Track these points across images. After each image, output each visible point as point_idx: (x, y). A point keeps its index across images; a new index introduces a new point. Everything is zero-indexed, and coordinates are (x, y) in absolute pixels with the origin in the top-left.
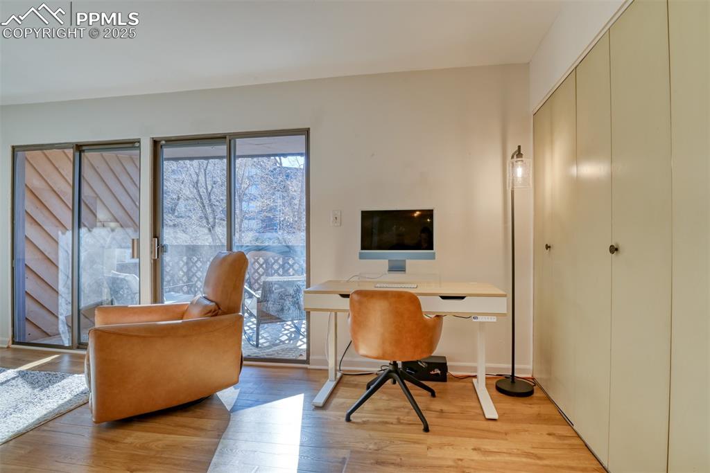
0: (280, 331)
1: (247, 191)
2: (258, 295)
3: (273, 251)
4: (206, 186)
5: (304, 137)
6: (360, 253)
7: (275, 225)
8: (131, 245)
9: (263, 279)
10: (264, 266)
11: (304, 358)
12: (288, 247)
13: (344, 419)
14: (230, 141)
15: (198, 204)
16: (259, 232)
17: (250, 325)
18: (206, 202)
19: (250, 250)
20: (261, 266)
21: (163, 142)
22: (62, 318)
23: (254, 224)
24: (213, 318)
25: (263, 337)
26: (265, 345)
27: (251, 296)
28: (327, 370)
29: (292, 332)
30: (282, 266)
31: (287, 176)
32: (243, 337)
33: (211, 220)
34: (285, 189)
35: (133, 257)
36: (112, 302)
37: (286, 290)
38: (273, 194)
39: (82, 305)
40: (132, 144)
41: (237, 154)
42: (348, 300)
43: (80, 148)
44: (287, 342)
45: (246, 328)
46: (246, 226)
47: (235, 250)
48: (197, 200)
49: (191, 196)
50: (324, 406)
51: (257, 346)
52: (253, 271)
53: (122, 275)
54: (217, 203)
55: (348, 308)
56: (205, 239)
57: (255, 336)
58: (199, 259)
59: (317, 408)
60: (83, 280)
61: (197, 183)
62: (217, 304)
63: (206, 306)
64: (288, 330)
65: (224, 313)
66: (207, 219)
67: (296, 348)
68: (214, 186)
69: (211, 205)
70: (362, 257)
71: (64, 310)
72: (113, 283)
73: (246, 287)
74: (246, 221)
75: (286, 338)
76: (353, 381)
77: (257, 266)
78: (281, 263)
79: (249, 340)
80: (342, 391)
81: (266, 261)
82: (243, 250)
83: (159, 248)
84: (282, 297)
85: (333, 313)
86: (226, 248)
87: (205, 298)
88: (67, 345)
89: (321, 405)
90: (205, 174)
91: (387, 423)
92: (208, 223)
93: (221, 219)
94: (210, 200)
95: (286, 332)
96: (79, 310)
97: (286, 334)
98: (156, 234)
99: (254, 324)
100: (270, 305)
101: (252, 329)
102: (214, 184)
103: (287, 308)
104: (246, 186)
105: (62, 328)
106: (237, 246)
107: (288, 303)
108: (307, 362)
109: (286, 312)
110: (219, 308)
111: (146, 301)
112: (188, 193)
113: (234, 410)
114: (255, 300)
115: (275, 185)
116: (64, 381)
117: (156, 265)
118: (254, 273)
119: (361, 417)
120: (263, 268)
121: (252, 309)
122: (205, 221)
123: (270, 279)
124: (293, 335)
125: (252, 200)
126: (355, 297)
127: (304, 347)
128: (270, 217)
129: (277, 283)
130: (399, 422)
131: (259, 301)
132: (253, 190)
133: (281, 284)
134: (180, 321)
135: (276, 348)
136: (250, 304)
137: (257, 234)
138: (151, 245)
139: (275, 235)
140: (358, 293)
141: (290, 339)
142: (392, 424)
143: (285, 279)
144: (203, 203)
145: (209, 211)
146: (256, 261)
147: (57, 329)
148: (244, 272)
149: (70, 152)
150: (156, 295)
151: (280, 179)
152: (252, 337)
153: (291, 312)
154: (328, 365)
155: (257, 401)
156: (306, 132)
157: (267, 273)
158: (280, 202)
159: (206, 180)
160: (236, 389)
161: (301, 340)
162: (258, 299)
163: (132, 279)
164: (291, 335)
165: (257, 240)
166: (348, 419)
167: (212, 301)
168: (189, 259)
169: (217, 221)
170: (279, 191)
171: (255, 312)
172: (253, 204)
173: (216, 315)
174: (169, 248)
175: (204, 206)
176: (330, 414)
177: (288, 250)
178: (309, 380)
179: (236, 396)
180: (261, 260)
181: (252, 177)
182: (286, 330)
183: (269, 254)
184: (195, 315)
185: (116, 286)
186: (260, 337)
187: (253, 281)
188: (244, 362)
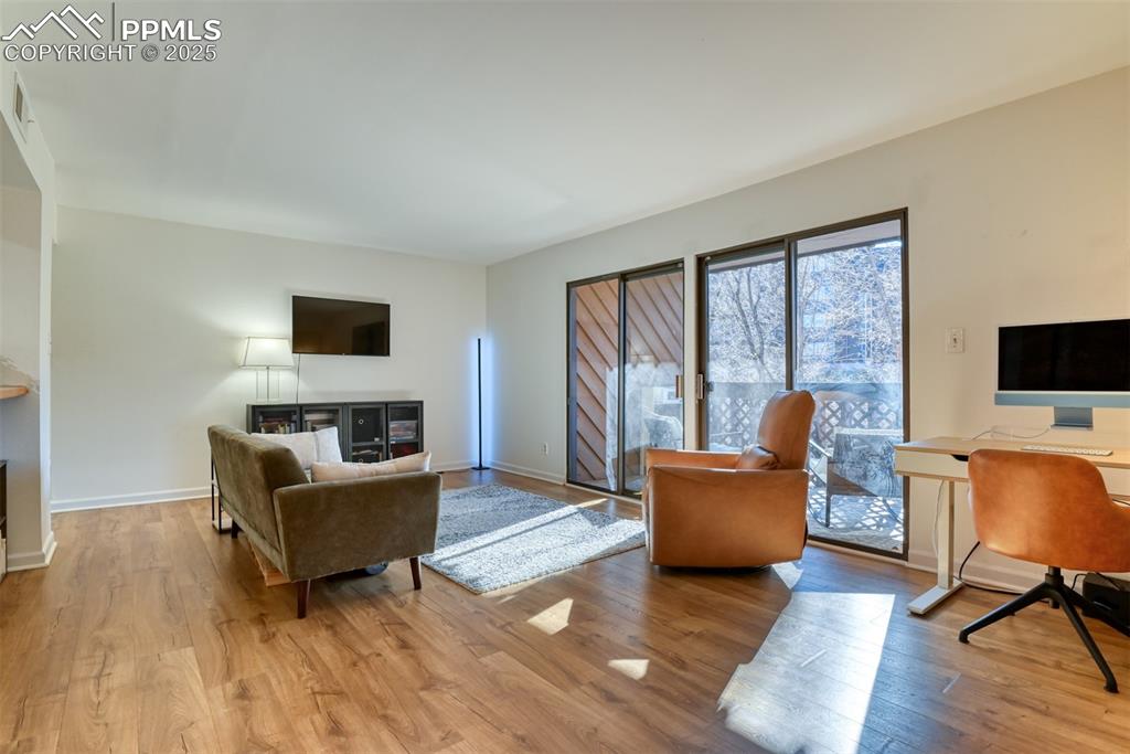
0: (864, 513)
1: (811, 298)
2: (829, 452)
3: (852, 391)
4: (751, 298)
5: (899, 221)
6: (996, 395)
7: (859, 349)
8: (675, 382)
9: (836, 431)
10: (839, 414)
11: (900, 551)
12: (874, 385)
13: (957, 638)
14: (789, 245)
15: (739, 324)
16: (832, 362)
17: (816, 498)
18: (750, 320)
19: (817, 389)
20: (834, 413)
21: (709, 258)
22: (609, 461)
23: (824, 349)
24: (770, 472)
25: (836, 517)
26: (839, 526)
27: (818, 455)
28: (936, 575)
29: (882, 517)
30: (868, 415)
31: (881, 266)
32: (808, 512)
33: (757, 346)
34: (877, 287)
35: (677, 396)
36: (656, 446)
37: (871, 447)
38: (856, 298)
39: (627, 449)
40: (676, 266)
41: (799, 252)
42: (965, 464)
43: (624, 277)
44: (874, 528)
45: (811, 501)
46: (811, 353)
47: (797, 388)
48: (738, 318)
49: (730, 313)
50: (927, 615)
51: (827, 525)
52: (821, 421)
53: (663, 418)
54: (766, 321)
55: (967, 476)
56: (751, 374)
57: (824, 513)
58: (746, 402)
59: (915, 614)
60: (627, 421)
61: (738, 294)
62: (775, 456)
63: (762, 457)
64: (877, 513)
65: (784, 468)
66: (752, 345)
67: (889, 539)
68: (761, 294)
69: (757, 324)
70: (999, 401)
71: (611, 453)
72: (656, 426)
73: (811, 441)
74: (811, 346)
75: (873, 522)
76: (983, 597)
77: (828, 413)
78: (866, 411)
79: (815, 516)
80: (959, 604)
81: (842, 406)
82: (808, 389)
83: (705, 387)
84: (864, 457)
85: (947, 483)
86: (785, 387)
87: (759, 447)
88: (613, 489)
89: (921, 612)
90: (749, 280)
91: (1034, 661)
92: (753, 351)
93: (772, 344)
94: (756, 317)
95: (873, 515)
96: (624, 453)
97: (873, 518)
98: (701, 369)
99: (822, 497)
100: (846, 467)
101: (820, 504)
102: (762, 291)
103: (872, 473)
104: (809, 290)
105: (610, 471)
106: (801, 385)
107: (874, 467)
108: (904, 556)
109: (871, 479)
110: (778, 461)
111: (691, 447)
112: (725, 309)
113: (796, 589)
114: (824, 460)
115: (858, 283)
116: (617, 524)
117: (702, 407)
118: (823, 423)
119: (986, 643)
120: (837, 417)
121: (820, 473)
122: (747, 347)
123: (846, 431)
124: (885, 521)
125: (819, 311)
126: (980, 461)
127: (901, 539)
128: (849, 337)
129: (858, 437)
130: (1058, 665)
131: (830, 462)
132: (821, 296)
133: (862, 439)
134: (734, 471)
135: (857, 533)
136: (817, 466)
137: (828, 366)
138: (696, 382)
139: (858, 366)
140: (983, 453)
141: (879, 525)
142: (1044, 664)
143: (872, 432)
144: (745, 322)
145: (754, 332)
146: (827, 406)
147: (605, 474)
148: (810, 423)
149: (615, 283)
150: (702, 441)
151: (867, 273)
152: (820, 513)
153: (878, 479)
154: (937, 567)
155: (826, 587)
156: (902, 214)
157: (841, 423)
158: (867, 311)
159: (749, 287)
160: (798, 567)
161: (897, 529)
162: (829, 458)
163: (673, 422)
164: (881, 520)
165: (828, 374)
166: (964, 638)
167: (769, 452)
168: (734, 402)
169: (765, 347)
170: (865, 291)
171: (824, 477)
172: (819, 317)
173: (775, 468)
174: (715, 386)
175: (747, 327)
176: (934, 626)
177: (874, 389)
178: (906, 581)
179: (799, 576)
180: (834, 406)
181: (819, 274)
182: (872, 511)
183: (845, 395)
184: (748, 467)
185: (657, 430)
186: (831, 516)
187: (821, 436)
188: (808, 541)
